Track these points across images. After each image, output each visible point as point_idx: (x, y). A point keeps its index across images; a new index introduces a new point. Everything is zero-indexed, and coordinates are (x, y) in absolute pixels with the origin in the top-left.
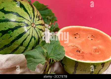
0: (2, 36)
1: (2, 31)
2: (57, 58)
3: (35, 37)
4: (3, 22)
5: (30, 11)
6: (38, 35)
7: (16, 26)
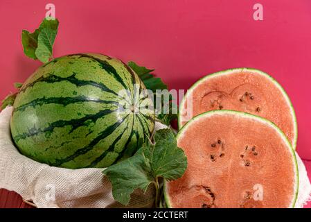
0: (71, 131)
1: (73, 120)
2: (172, 175)
3: (137, 132)
4: (73, 102)
5: (127, 81)
6: (144, 129)
7: (101, 111)
